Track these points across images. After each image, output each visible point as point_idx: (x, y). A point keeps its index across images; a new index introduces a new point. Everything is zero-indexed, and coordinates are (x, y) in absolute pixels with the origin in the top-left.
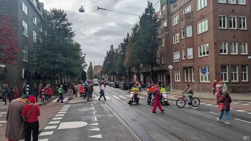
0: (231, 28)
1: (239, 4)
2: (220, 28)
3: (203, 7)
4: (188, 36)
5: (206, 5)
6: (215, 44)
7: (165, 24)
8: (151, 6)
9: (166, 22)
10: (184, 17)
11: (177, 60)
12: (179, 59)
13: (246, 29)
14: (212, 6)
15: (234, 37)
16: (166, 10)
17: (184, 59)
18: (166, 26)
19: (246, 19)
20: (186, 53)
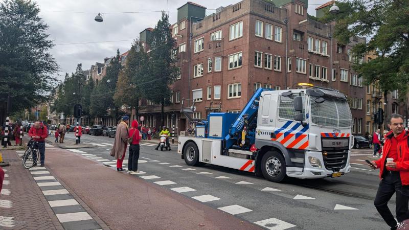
0: (266, 68)
1: (276, 41)
2: (255, 66)
3: (237, 37)
4: (216, 70)
5: (241, 35)
6: (249, 84)
7: (183, 48)
8: (166, 19)
9: (185, 45)
10: (212, 45)
11: (198, 99)
12: (201, 99)
13: (280, 70)
14: (248, 38)
15: (268, 78)
16: (187, 29)
17: (208, 99)
18: (184, 51)
19: (280, 59)
20: (213, 92)
